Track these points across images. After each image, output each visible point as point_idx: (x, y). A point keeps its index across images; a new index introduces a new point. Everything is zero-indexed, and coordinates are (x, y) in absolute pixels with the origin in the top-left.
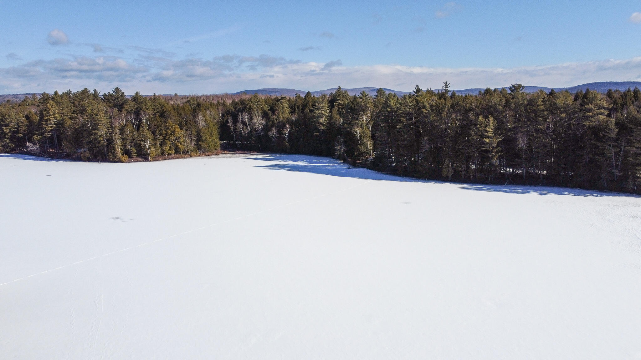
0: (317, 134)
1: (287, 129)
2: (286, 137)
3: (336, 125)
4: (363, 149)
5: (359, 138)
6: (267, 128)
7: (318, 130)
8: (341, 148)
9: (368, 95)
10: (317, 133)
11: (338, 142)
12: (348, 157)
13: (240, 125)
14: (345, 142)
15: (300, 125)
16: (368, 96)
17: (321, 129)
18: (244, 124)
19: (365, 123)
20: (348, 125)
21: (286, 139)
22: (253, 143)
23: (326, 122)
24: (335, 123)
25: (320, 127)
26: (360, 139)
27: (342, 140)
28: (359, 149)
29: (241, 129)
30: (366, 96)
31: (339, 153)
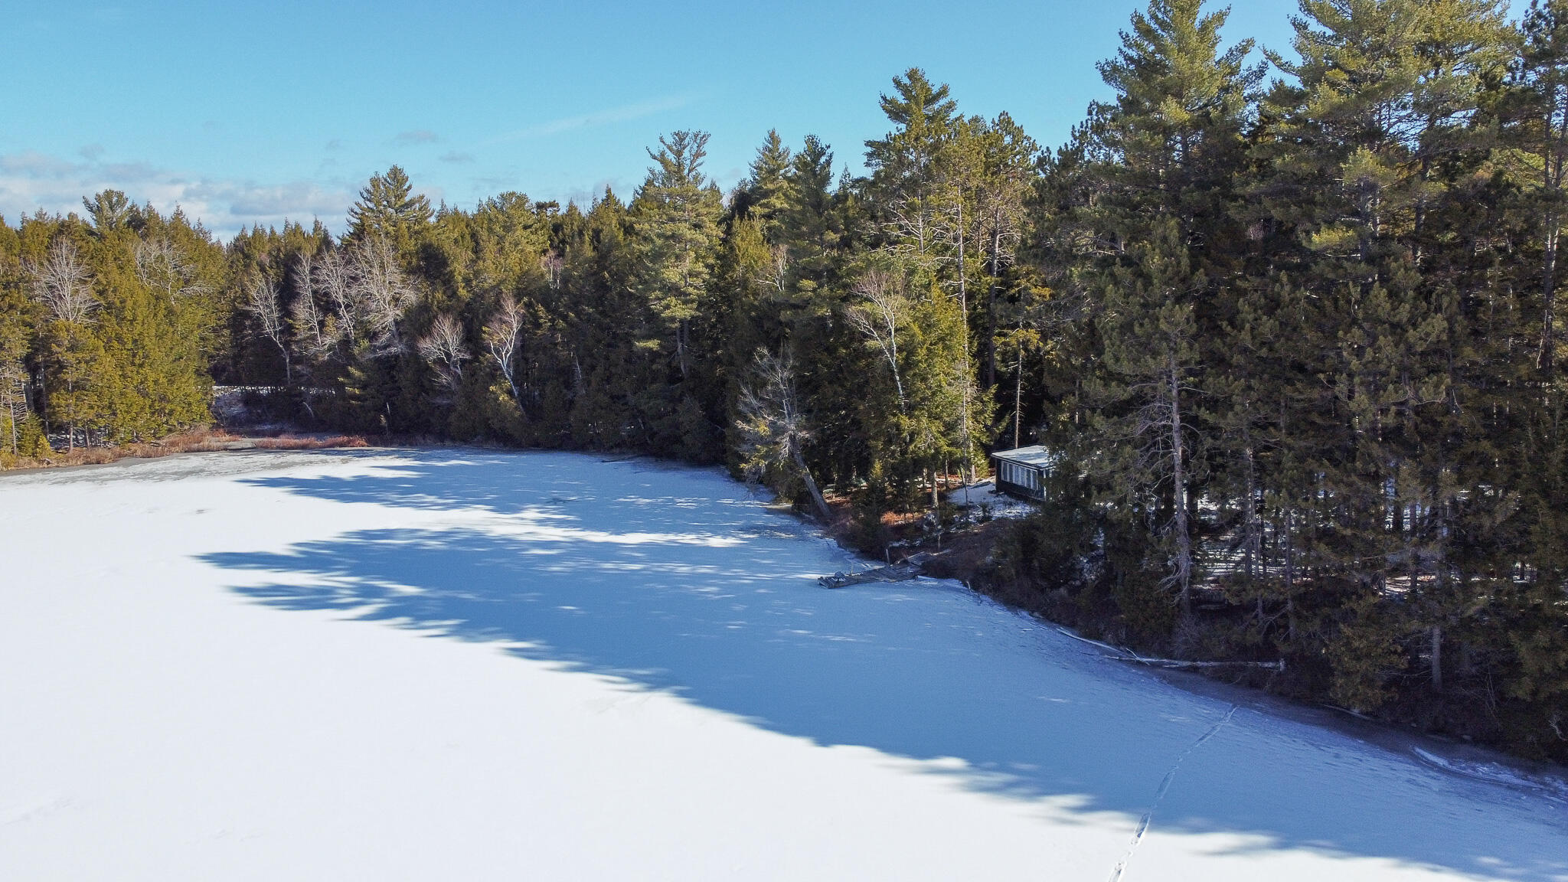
0: (653, 344)
1: (510, 325)
2: (503, 362)
3: (755, 294)
4: (927, 436)
5: (895, 359)
6: (418, 323)
7: (655, 325)
8: (778, 431)
9: (943, 92)
10: (649, 337)
11: (758, 385)
12: (824, 481)
13: (304, 312)
14: (804, 386)
15: (575, 305)
16: (942, 102)
17: (673, 319)
18: (326, 305)
19: (928, 262)
20: (821, 286)
21: (502, 375)
22: (354, 397)
23: (698, 282)
24: (744, 283)
25: (668, 307)
26: (907, 365)
27: (781, 376)
28: (894, 436)
29: (311, 329)
30: (931, 100)
31: (763, 464)
